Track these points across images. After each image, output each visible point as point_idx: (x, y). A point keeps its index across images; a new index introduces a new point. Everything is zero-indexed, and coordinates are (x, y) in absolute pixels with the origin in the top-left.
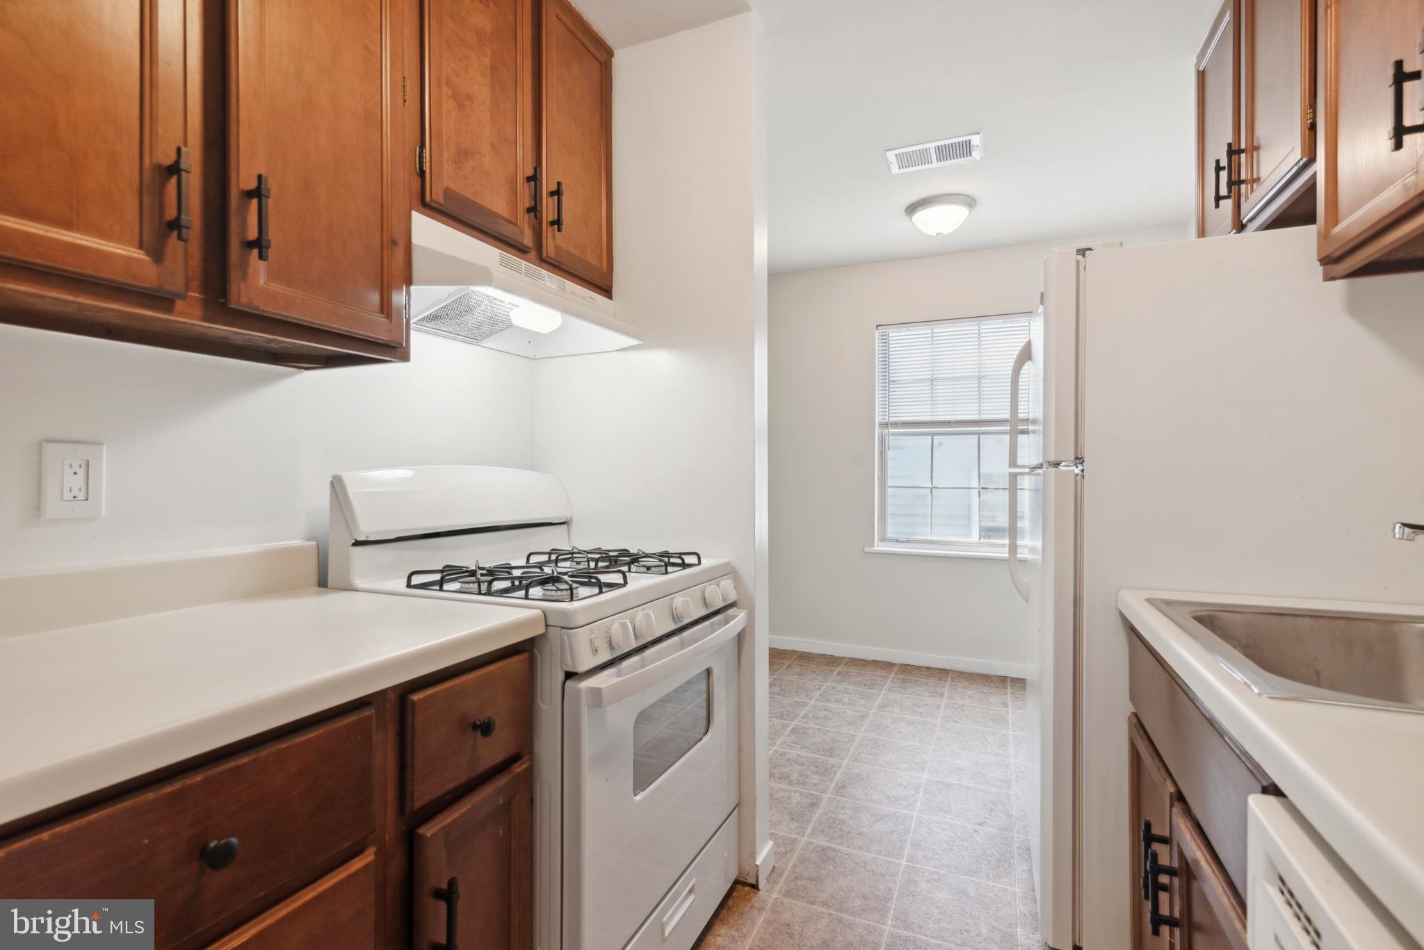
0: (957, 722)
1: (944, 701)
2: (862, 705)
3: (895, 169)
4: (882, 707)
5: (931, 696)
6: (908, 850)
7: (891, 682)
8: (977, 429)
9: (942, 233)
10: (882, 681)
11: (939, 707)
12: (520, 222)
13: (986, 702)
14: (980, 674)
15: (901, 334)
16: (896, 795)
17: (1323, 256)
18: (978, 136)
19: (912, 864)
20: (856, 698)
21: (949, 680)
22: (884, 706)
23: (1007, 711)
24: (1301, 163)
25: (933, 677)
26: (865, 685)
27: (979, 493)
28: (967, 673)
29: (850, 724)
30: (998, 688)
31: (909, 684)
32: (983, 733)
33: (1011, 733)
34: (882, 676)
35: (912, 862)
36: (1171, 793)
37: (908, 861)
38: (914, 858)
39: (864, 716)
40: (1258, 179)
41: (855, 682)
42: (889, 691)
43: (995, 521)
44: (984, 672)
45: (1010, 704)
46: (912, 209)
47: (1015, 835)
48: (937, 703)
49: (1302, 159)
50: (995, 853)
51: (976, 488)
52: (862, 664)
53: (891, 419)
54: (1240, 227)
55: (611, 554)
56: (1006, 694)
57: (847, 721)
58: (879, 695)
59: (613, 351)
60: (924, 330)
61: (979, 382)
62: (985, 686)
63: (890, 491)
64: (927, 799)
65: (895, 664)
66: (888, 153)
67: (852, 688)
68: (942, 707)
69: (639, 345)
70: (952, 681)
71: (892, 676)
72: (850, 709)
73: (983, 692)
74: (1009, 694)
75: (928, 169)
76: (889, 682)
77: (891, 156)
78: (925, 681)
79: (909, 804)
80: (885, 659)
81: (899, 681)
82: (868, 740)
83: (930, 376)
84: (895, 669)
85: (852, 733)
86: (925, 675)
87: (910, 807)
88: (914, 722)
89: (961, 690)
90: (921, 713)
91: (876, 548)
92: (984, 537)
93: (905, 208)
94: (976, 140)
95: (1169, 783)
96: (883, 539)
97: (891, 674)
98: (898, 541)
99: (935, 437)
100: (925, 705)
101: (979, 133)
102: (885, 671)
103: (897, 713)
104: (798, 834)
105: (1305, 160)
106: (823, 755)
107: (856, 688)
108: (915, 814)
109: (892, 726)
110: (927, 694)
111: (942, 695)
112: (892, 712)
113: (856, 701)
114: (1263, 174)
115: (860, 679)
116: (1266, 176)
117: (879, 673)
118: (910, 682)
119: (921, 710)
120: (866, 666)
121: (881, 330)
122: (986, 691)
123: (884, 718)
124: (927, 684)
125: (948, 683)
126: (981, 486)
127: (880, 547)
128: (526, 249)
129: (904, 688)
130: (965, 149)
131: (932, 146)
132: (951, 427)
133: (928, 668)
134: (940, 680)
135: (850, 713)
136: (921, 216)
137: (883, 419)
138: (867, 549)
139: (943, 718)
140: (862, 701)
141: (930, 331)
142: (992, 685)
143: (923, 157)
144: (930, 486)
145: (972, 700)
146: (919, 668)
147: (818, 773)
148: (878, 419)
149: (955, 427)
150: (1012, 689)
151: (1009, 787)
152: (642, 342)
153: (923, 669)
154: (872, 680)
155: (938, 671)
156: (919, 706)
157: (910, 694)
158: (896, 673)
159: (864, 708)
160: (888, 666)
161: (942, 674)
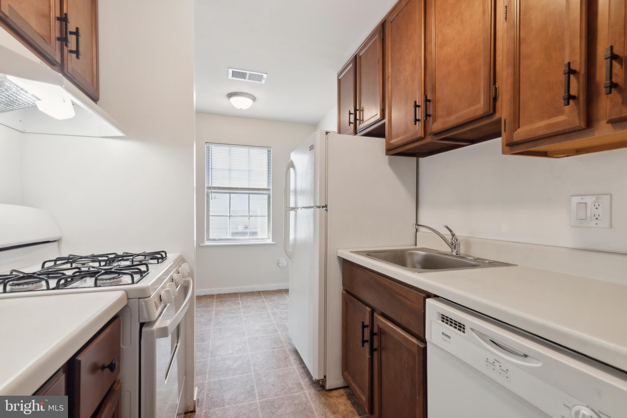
0: (249, 313)
1: (241, 306)
2: (207, 316)
3: (230, 76)
4: (216, 314)
5: (235, 305)
6: (252, 368)
7: (216, 303)
8: (248, 192)
9: (242, 109)
10: (212, 303)
11: (240, 309)
12: (53, 44)
13: (257, 302)
14: (250, 292)
15: (217, 148)
16: (238, 348)
17: (387, 148)
18: (266, 75)
19: (256, 373)
20: (203, 313)
21: (239, 297)
22: (217, 314)
23: (265, 304)
24: (380, 119)
25: (232, 297)
26: (205, 307)
27: (249, 218)
28: (245, 293)
29: (205, 325)
30: (258, 296)
31: (224, 302)
32: (260, 314)
33: (270, 312)
34: (210, 301)
35: (256, 372)
36: (370, 311)
37: (254, 372)
38: (256, 370)
39: (210, 320)
40: (363, 120)
41: (199, 306)
42: (217, 307)
43: (237, 230)
44: (251, 291)
45: (265, 301)
46: (230, 95)
47: (286, 348)
48: (238, 307)
49: (380, 118)
50: (283, 357)
51: (248, 216)
52: (199, 298)
53: (212, 185)
54: (355, 133)
55: (110, 256)
56: (262, 298)
57: (203, 324)
58: (213, 310)
59: (98, 137)
60: (227, 148)
61: (249, 172)
62: (254, 296)
63: (211, 218)
64: (251, 346)
65: (215, 295)
66: (229, 69)
67: (199, 309)
68: (241, 308)
69: (122, 136)
70: (241, 297)
71: (215, 300)
72: (202, 319)
73: (254, 299)
74: (263, 297)
75: (243, 81)
76: (215, 303)
77: (230, 71)
78: (230, 299)
79: (245, 350)
80: (209, 293)
81: (219, 302)
82: (217, 330)
83: (229, 168)
84: (215, 297)
85: (208, 329)
86: (229, 297)
87: (246, 351)
88: (233, 317)
89: (245, 300)
90: (234, 313)
91: (205, 244)
92: (251, 236)
93: (227, 94)
94: (265, 76)
95: (367, 308)
96: (208, 239)
97: (214, 299)
98: (215, 240)
99: (231, 194)
100: (234, 309)
101: (267, 74)
102: (211, 299)
103: (224, 315)
104: (203, 380)
105: (381, 119)
106: (199, 342)
107: (201, 309)
108: (249, 353)
109: (224, 321)
110: (233, 305)
111: (239, 304)
112: (222, 315)
113: (203, 314)
114: (365, 119)
115: (201, 305)
116: (366, 120)
117: (208, 300)
118: (224, 301)
119: (234, 312)
120: (202, 298)
121: (207, 144)
122: (255, 298)
123: (220, 319)
124: (231, 300)
125: (239, 298)
126: (250, 215)
127: (207, 243)
128: (55, 63)
129: (222, 304)
130: (260, 78)
131: (248, 72)
132: (239, 190)
133: (229, 294)
134: (235, 297)
135: (203, 320)
136: (234, 100)
137: (208, 185)
138: (201, 245)
139: (243, 313)
140: (206, 314)
141: (229, 149)
142: (256, 295)
143: (243, 76)
144: (229, 215)
145: (250, 302)
146: (225, 294)
147: (200, 351)
148: (206, 185)
149: (240, 191)
150: (263, 295)
151: (277, 332)
152: (126, 136)
153: (227, 295)
154: (207, 304)
155: (233, 294)
156: (232, 310)
157: (226, 306)
158: (216, 299)
159: (209, 317)
160: (211, 296)
161: (235, 295)
